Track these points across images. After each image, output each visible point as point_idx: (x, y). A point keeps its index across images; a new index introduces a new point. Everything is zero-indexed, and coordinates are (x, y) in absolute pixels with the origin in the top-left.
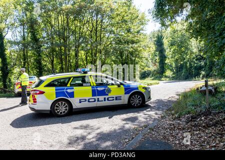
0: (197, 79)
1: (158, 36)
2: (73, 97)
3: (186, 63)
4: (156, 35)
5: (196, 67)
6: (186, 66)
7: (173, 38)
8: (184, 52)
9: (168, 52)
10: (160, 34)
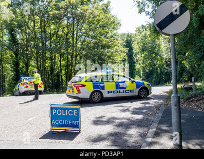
0: (168, 84)
1: (128, 40)
2: (104, 89)
3: (157, 69)
4: (125, 39)
5: (166, 73)
6: (157, 71)
7: (144, 44)
8: (155, 58)
9: (139, 58)
10: (129, 39)
